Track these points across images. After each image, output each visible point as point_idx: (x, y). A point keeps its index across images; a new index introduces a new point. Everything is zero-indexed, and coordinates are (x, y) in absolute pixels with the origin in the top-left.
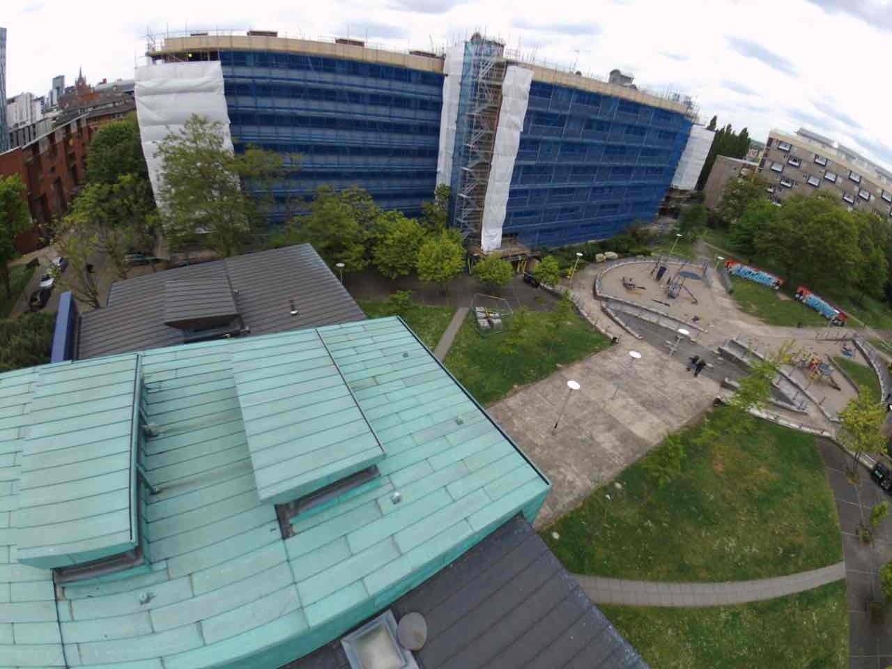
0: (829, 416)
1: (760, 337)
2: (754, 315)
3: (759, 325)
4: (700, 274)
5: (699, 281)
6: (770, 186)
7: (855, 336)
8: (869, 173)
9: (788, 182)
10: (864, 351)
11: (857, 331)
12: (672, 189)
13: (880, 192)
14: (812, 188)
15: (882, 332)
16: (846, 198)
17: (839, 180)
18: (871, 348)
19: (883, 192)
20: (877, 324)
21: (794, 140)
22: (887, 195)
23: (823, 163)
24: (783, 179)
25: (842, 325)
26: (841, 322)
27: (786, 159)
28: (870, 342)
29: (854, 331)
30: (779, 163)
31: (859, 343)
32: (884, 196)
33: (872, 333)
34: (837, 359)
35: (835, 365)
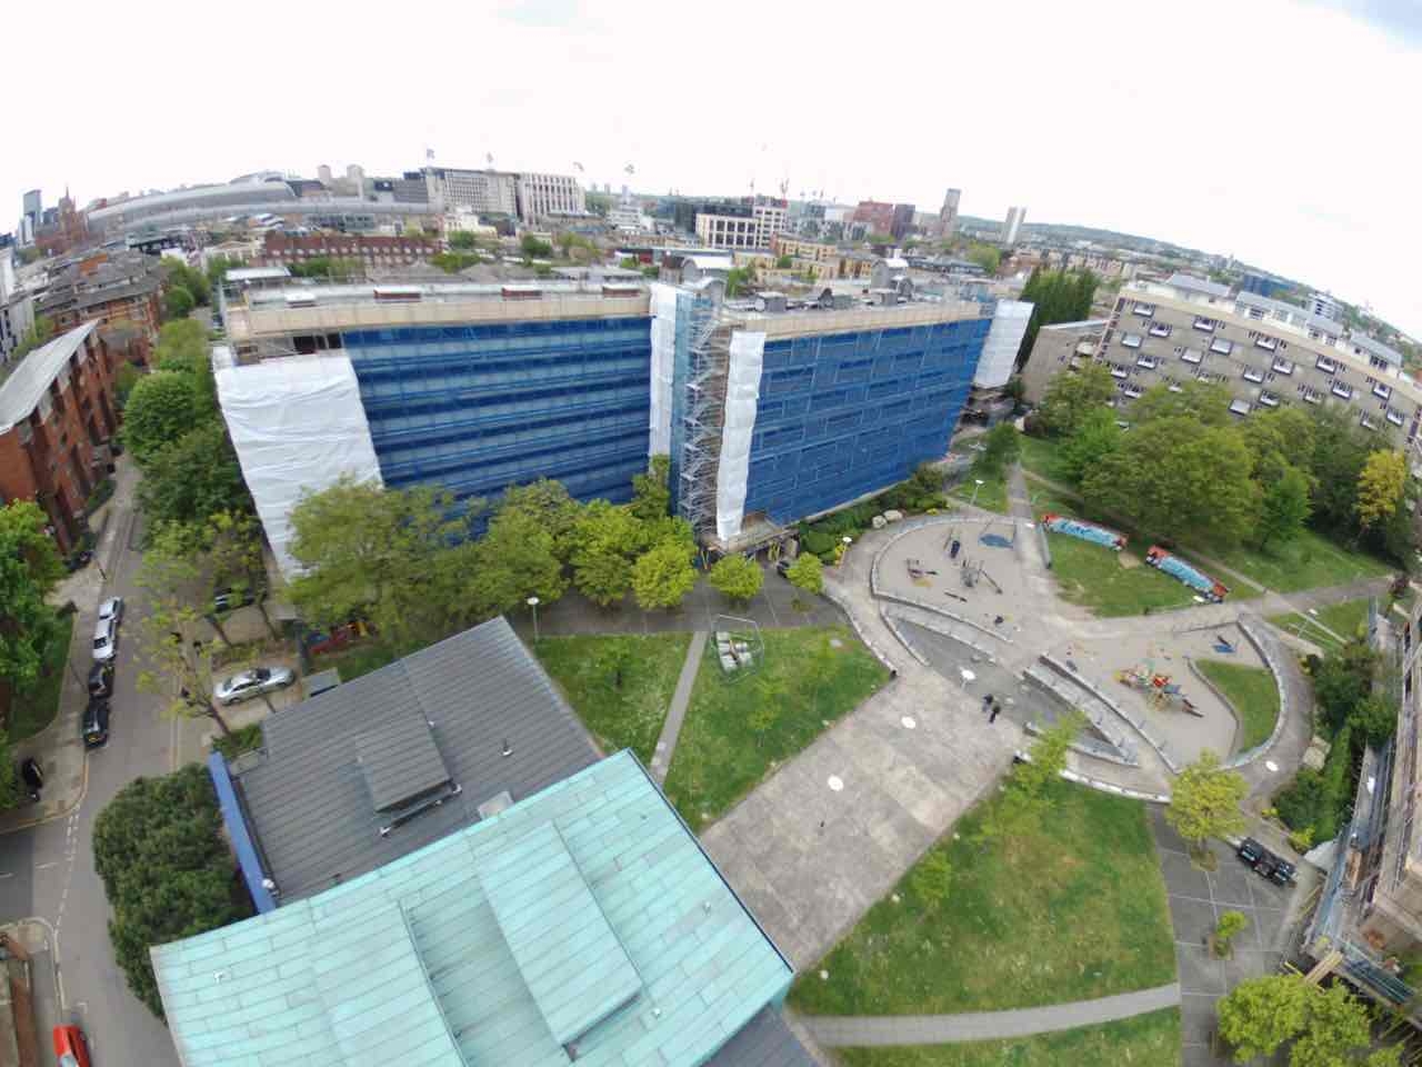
0: (1174, 767)
1: (1084, 640)
2: (1079, 603)
3: (1086, 619)
4: (1009, 538)
5: (1006, 549)
6: (1120, 369)
7: (1243, 615)
8: (1295, 330)
9: (1148, 360)
10: (1257, 640)
11: (1248, 604)
12: (974, 389)
13: (1313, 359)
14: (1190, 367)
15: (1301, 595)
16: (1248, 376)
17: (1237, 351)
18: (1272, 633)
19: (1321, 357)
20: (1292, 582)
21: (1157, 297)
22: (1328, 362)
23: (1209, 327)
24: (1141, 356)
25: (1220, 602)
26: (1218, 596)
27: (1146, 328)
28: (1272, 620)
29: (1243, 607)
30: (1135, 334)
31: (1246, 628)
32: (1321, 365)
33: (1277, 603)
34: (1202, 665)
35: (1197, 675)
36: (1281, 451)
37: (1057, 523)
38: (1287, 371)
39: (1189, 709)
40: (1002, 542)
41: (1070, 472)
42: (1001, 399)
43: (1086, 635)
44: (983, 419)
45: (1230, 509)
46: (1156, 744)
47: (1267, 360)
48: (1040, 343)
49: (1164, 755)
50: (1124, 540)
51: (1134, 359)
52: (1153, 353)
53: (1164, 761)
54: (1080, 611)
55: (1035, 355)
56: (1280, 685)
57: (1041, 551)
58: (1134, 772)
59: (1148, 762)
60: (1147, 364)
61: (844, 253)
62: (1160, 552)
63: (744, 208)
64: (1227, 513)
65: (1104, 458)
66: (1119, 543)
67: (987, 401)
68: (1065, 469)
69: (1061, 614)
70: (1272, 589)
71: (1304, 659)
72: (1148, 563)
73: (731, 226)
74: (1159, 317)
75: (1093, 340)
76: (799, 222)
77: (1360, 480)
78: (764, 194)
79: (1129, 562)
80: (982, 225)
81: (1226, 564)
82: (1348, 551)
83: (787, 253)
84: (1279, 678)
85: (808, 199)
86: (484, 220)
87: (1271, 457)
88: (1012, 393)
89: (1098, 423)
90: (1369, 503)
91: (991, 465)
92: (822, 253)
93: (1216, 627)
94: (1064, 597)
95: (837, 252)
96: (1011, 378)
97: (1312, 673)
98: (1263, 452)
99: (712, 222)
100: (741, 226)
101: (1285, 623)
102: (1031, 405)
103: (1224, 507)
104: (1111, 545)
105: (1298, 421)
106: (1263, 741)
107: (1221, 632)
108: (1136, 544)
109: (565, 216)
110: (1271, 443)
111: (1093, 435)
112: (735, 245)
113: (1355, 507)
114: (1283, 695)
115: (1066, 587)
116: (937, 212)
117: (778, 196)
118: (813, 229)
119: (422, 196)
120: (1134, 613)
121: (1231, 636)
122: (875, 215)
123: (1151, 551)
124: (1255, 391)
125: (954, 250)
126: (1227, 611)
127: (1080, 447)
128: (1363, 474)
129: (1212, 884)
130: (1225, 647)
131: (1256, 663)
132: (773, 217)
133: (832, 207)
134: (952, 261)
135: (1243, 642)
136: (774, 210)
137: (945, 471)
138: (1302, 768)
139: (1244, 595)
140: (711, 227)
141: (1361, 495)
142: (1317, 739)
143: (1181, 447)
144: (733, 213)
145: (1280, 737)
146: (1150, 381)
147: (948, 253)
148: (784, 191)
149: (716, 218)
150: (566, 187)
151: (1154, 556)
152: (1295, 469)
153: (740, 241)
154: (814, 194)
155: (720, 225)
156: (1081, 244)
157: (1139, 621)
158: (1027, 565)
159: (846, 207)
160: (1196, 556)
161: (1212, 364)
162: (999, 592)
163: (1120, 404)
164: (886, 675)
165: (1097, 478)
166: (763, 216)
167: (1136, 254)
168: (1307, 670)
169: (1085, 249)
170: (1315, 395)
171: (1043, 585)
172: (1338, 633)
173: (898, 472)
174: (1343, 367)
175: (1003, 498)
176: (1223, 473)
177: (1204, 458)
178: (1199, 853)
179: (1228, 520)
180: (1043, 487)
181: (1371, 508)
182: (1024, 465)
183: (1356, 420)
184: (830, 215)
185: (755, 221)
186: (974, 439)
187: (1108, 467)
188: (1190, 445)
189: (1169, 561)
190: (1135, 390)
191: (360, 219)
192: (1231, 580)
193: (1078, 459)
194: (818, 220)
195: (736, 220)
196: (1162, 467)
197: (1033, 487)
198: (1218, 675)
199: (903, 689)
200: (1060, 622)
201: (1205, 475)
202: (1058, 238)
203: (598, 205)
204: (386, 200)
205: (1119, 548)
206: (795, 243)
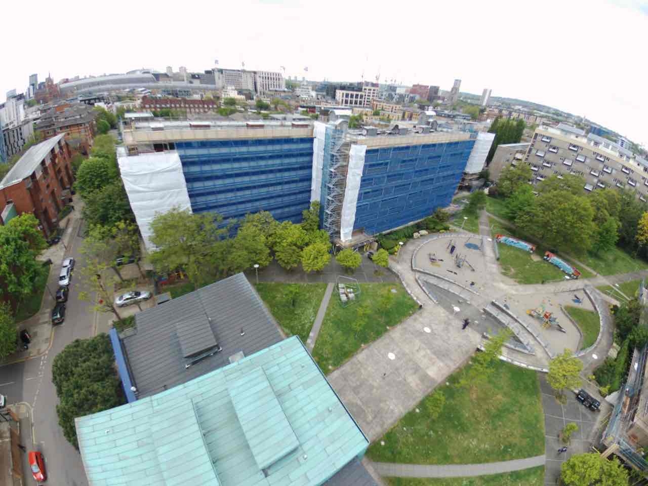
0: (550, 354)
1: (513, 295)
2: (512, 277)
4: (479, 244)
5: (477, 250)
6: (535, 166)
7: (586, 286)
8: (613, 153)
9: (548, 163)
10: (592, 297)
11: (589, 280)
12: (465, 174)
13: (620, 166)
14: (566, 168)
15: (612, 278)
16: (592, 173)
17: (588, 161)
18: (599, 294)
19: (623, 166)
20: (608, 271)
21: (553, 134)
22: (626, 169)
23: (576, 149)
24: (545, 161)
25: (577, 279)
26: (575, 276)
27: (547, 148)
28: (599, 288)
29: (586, 282)
30: (542, 151)
31: (588, 291)
32: (624, 170)
33: (602, 280)
34: (567, 308)
35: (564, 313)
36: (606, 209)
37: (502, 239)
38: (610, 172)
39: (560, 329)
40: (476, 247)
41: (510, 215)
42: (478, 179)
43: (514, 292)
44: (469, 188)
45: (583, 236)
46: (544, 345)
47: (601, 166)
48: (497, 153)
49: (547, 350)
50: (534, 248)
51: (541, 162)
52: (551, 160)
53: (547, 353)
54: (511, 281)
55: (495, 159)
56: (601, 319)
57: (494, 252)
58: (533, 357)
59: (539, 353)
60: (548, 165)
61: (405, 109)
62: (551, 254)
63: (358, 87)
64: (582, 238)
65: (527, 209)
66: (532, 249)
67: (470, 180)
68: (509, 213)
69: (503, 282)
70: (600, 273)
71: (612, 307)
72: (544, 259)
73: (352, 96)
74: (553, 143)
75: (521, 152)
76: (384, 93)
77: (639, 224)
78: (368, 81)
79: (536, 258)
80: (471, 97)
81: (581, 261)
82: (633, 257)
83: (378, 108)
84: (600, 315)
85: (389, 83)
86: (240, 93)
87: (602, 212)
88: (484, 176)
89: (524, 192)
90: (642, 235)
91: (472, 210)
92: (394, 108)
93: (574, 291)
94: (504, 274)
95: (401, 108)
96: (483, 169)
97: (614, 314)
98: (598, 209)
99: (343, 94)
100: (357, 96)
101: (605, 290)
102: (492, 182)
103: (580, 235)
104: (528, 250)
105: (614, 195)
106: (592, 344)
107: (576, 293)
108: (540, 250)
109: (276, 91)
110: (602, 205)
111: (521, 198)
112: (353, 105)
113: (637, 236)
114: (601, 324)
115: (505, 269)
116: (450, 90)
117: (375, 82)
118: (390, 97)
119: (213, 81)
120: (537, 283)
121: (581, 295)
122: (420, 91)
123: (547, 254)
124: (596, 180)
125: (457, 108)
126: (579, 283)
127: (515, 203)
128: (640, 222)
129: (564, 410)
130: (577, 300)
131: (591, 308)
132: (372, 91)
133: (400, 87)
134: (456, 113)
135: (586, 298)
136: (373, 88)
137: (449, 212)
138: (607, 358)
139: (588, 276)
140: (343, 96)
141: (639, 231)
142: (615, 344)
143: (562, 205)
144: (353, 89)
145: (599, 343)
146: (549, 173)
147: (454, 109)
148: (377, 79)
149: (345, 92)
150: (277, 77)
151: (548, 256)
152: (612, 218)
153: (356, 103)
154: (392, 81)
155: (347, 95)
156: (517, 107)
157: (539, 287)
158: (488, 258)
159: (407, 87)
160: (567, 257)
161: (576, 166)
162: (473, 270)
163: (534, 183)
164: (417, 307)
165: (523, 218)
166: (367, 91)
167: (542, 113)
168: (613, 312)
169: (519, 110)
170: (621, 184)
171: (495, 268)
172: (627, 295)
173: (426, 213)
174: (633, 171)
175: (476, 225)
176: (581, 219)
177: (572, 210)
178: (559, 396)
179: (582, 241)
180: (497, 222)
181: (642, 238)
182: (488, 211)
183: (637, 196)
184: (398, 91)
185: (364, 94)
186: (464, 198)
187: (528, 213)
188: (566, 204)
189: (555, 259)
190: (542, 177)
191: (185, 92)
192: (583, 268)
193: (514, 209)
194: (393, 93)
195: (355, 93)
196: (553, 214)
197: (491, 221)
198: (574, 313)
199: (425, 314)
200: (502, 285)
201: (573, 219)
202: (506, 104)
203: (291, 86)
204: (197, 83)
205: (531, 251)
206: (382, 104)
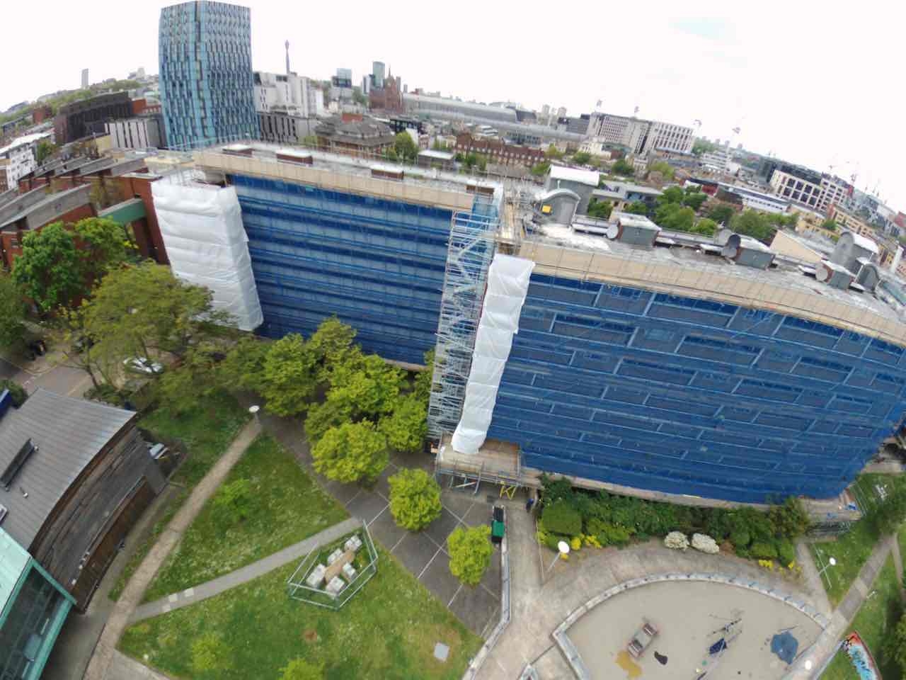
73: (800, 186)
83: (836, 220)
99: (785, 178)
100: (809, 188)
118: (865, 213)
140: (783, 182)
144: (804, 177)
149: (789, 176)
150: (684, 134)
155: (791, 182)
184: (880, 211)
194: (871, 209)
195: (806, 183)
206: (845, 214)
